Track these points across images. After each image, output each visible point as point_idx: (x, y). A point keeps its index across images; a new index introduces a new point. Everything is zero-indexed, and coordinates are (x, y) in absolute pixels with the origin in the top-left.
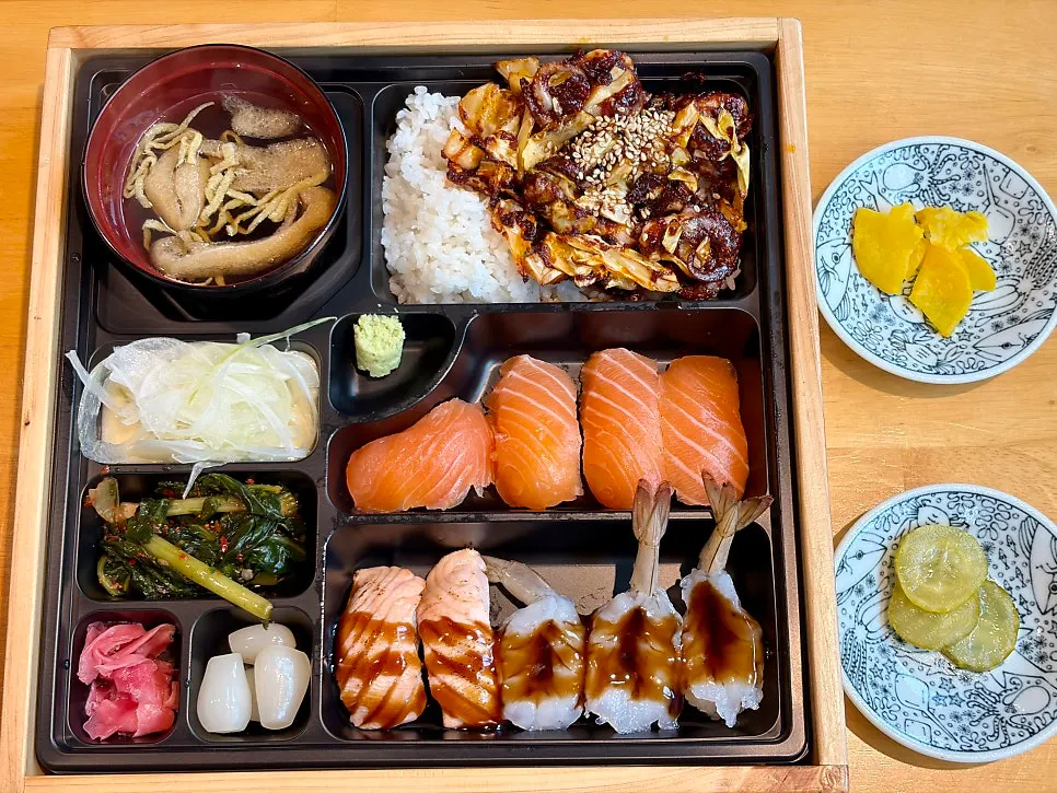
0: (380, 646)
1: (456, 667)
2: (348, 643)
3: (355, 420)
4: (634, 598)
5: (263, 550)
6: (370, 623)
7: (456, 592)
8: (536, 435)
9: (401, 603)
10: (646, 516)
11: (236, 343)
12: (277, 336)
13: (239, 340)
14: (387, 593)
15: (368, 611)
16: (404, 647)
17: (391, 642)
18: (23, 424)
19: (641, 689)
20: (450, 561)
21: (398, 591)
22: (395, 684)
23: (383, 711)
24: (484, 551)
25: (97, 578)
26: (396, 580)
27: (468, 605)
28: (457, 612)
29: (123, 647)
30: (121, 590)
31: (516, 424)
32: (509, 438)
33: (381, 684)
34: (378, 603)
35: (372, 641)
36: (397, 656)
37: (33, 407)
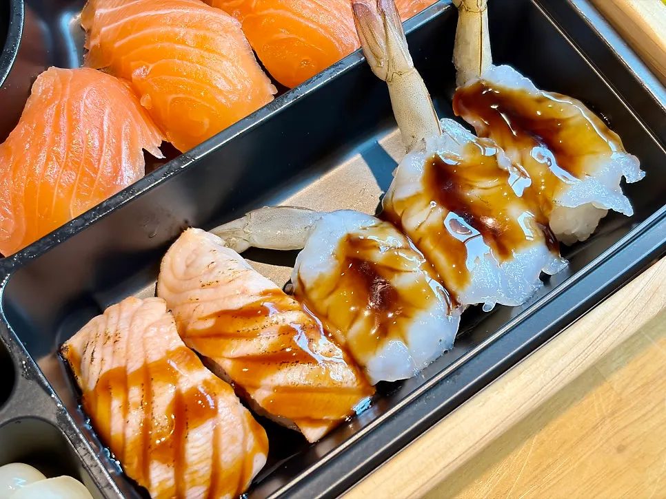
0: (164, 396)
1: (279, 358)
4: (424, 150)
7: (211, 278)
8: (183, 42)
9: (153, 331)
10: (381, 41)
14: (124, 335)
16: (195, 378)
17: (175, 382)
19: (506, 242)
20: (174, 261)
21: (138, 321)
22: (216, 431)
24: (208, 223)
26: (124, 315)
27: (238, 282)
28: (231, 297)
31: (149, 47)
32: (151, 67)
33: (198, 441)
34: (122, 352)
35: (148, 395)
36: (195, 394)
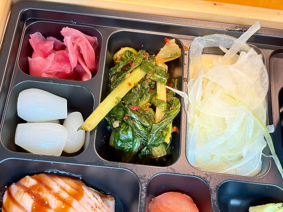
2: (61, 182)
3: (214, 196)
5: (130, 133)
6: (72, 198)
11: (267, 125)
12: (272, 150)
13: (269, 126)
15: (83, 199)
18: (215, 3)
23: (11, 203)
25: (124, 47)
29: (81, 56)
30: (116, 59)
37: (225, 8)
